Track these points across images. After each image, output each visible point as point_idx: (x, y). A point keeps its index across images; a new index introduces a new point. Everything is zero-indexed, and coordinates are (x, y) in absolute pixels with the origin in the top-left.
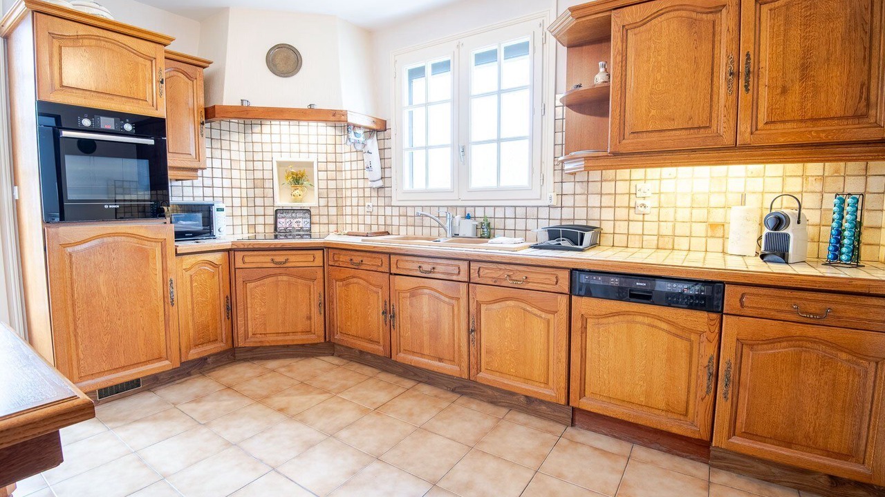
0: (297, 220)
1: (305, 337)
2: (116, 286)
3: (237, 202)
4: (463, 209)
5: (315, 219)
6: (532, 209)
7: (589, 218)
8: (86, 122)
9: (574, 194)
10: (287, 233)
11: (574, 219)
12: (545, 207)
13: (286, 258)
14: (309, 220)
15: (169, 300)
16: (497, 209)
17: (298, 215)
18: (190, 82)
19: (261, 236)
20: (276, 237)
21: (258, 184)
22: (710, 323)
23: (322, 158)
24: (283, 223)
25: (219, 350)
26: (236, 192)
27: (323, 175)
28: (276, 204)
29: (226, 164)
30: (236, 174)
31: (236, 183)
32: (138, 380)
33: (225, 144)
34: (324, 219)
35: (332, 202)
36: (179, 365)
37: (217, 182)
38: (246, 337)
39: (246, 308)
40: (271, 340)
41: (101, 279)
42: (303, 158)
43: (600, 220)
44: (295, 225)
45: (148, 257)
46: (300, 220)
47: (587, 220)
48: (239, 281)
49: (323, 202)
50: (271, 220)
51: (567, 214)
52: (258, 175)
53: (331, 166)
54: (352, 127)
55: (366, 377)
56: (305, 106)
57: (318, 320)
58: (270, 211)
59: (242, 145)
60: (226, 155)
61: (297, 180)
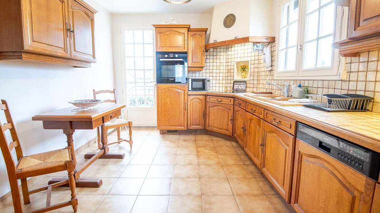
0: (241, 85)
1: (226, 132)
2: (171, 102)
3: (221, 78)
4: (299, 81)
5: (248, 85)
6: (332, 82)
7: (367, 90)
8: (166, 56)
9: (358, 72)
10: (237, 91)
11: (356, 90)
12: (339, 80)
13: (221, 100)
14: (245, 86)
15: (186, 109)
16: (315, 82)
17: (242, 84)
18: (200, 37)
19: (228, 91)
20: (233, 92)
21: (229, 71)
22: (367, 186)
23: (253, 58)
24: (236, 87)
25: (200, 128)
26: (221, 75)
27: (252, 66)
28: (234, 79)
29: (218, 64)
30: (222, 68)
31: (221, 71)
32: (177, 130)
33: (218, 57)
34: (252, 86)
35: (256, 78)
36: (186, 129)
37: (214, 71)
38: (209, 126)
39: (209, 116)
40: (215, 129)
41: (168, 99)
42: (246, 59)
43: (374, 92)
44: (240, 88)
45: (180, 95)
46: (242, 85)
47: (365, 91)
48: (208, 106)
49: (252, 78)
50: (232, 85)
51: (352, 86)
52: (229, 68)
53: (256, 62)
54: (255, 43)
55: (237, 154)
56: (234, 38)
57: (230, 126)
58: (232, 82)
59: (225, 57)
60: (218, 61)
61: (244, 68)
